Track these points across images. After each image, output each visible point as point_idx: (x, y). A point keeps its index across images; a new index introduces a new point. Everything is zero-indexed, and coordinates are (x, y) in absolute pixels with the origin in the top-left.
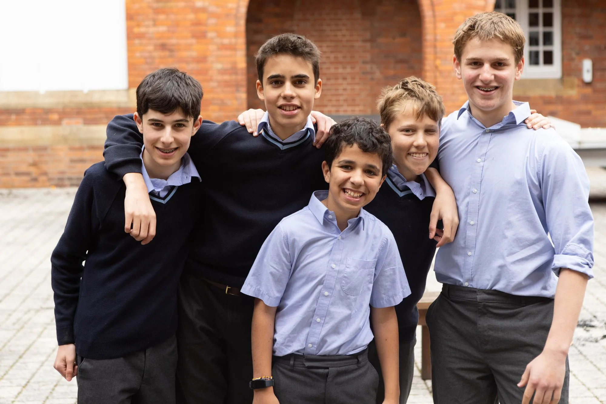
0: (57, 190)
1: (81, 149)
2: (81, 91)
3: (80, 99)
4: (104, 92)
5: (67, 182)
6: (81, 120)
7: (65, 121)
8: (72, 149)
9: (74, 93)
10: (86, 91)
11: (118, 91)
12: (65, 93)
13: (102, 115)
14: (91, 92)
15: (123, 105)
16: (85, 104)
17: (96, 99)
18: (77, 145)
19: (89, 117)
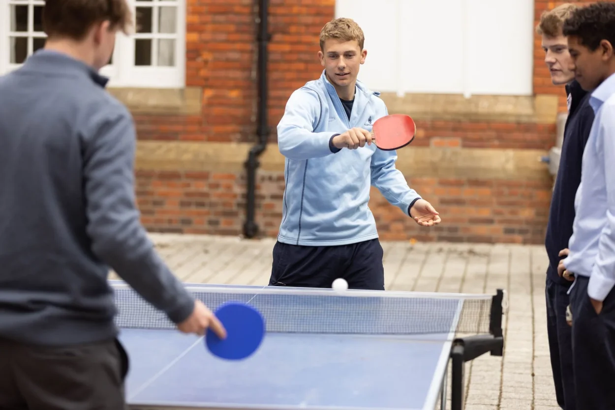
0: (420, 246)
1: (458, 184)
2: (462, 95)
3: (459, 108)
4: (496, 97)
5: (433, 234)
6: (459, 140)
7: (435, 141)
8: (444, 183)
9: (450, 98)
10: (467, 95)
11: (516, 97)
12: (436, 96)
13: (493, 134)
14: (477, 97)
15: (524, 120)
16: (466, 115)
17: (483, 107)
18: (452, 178)
19: (470, 135)
